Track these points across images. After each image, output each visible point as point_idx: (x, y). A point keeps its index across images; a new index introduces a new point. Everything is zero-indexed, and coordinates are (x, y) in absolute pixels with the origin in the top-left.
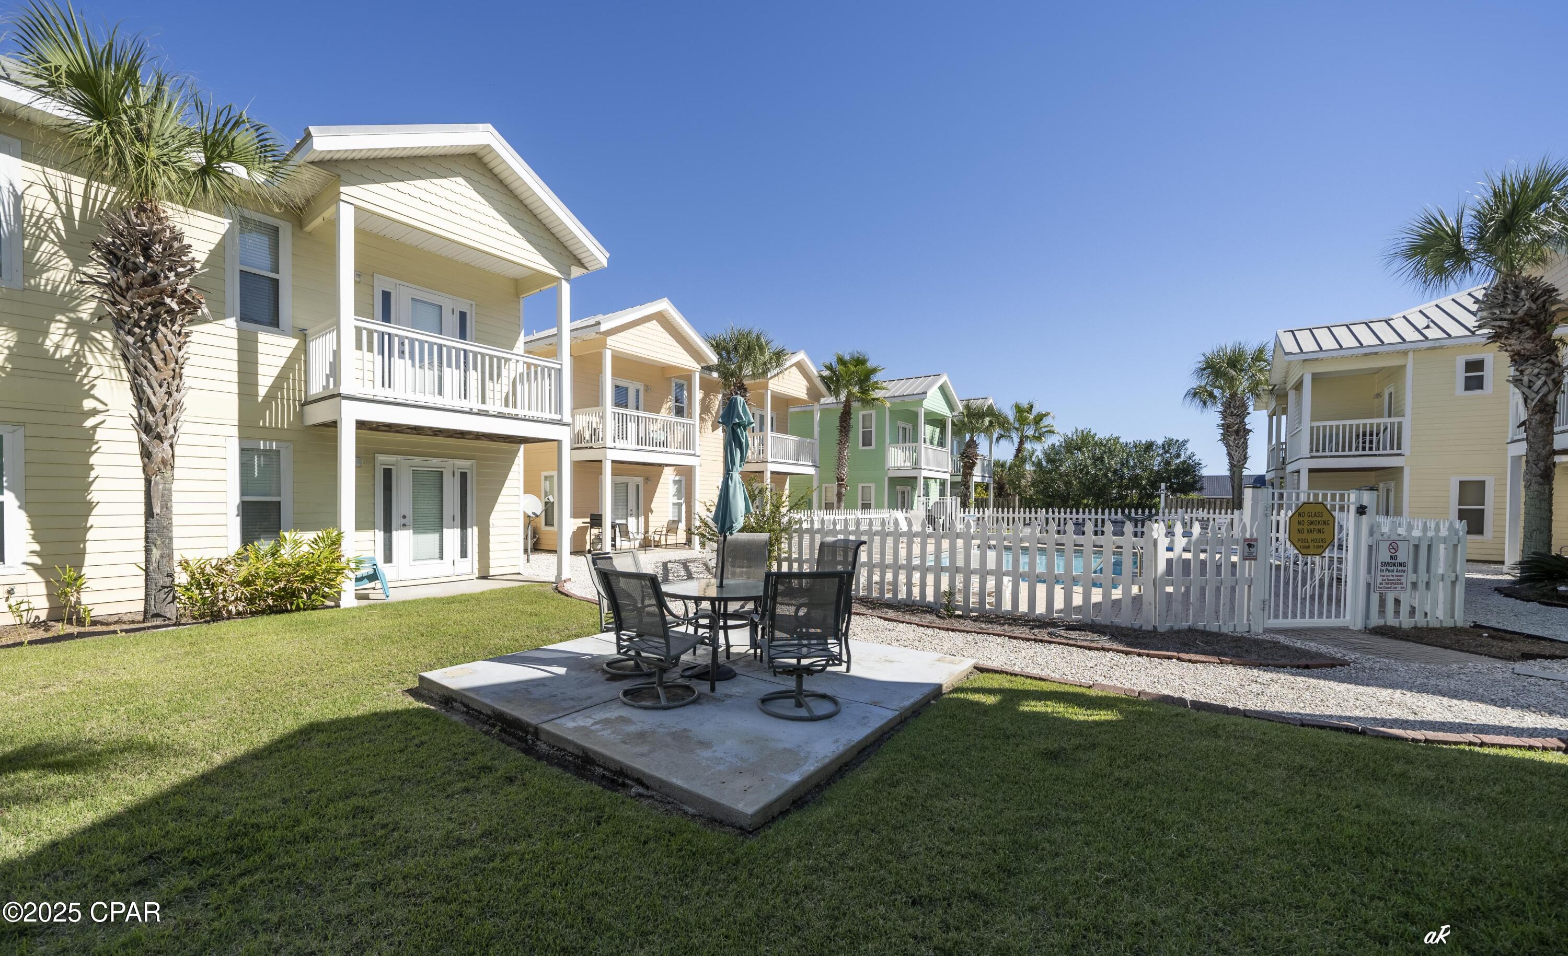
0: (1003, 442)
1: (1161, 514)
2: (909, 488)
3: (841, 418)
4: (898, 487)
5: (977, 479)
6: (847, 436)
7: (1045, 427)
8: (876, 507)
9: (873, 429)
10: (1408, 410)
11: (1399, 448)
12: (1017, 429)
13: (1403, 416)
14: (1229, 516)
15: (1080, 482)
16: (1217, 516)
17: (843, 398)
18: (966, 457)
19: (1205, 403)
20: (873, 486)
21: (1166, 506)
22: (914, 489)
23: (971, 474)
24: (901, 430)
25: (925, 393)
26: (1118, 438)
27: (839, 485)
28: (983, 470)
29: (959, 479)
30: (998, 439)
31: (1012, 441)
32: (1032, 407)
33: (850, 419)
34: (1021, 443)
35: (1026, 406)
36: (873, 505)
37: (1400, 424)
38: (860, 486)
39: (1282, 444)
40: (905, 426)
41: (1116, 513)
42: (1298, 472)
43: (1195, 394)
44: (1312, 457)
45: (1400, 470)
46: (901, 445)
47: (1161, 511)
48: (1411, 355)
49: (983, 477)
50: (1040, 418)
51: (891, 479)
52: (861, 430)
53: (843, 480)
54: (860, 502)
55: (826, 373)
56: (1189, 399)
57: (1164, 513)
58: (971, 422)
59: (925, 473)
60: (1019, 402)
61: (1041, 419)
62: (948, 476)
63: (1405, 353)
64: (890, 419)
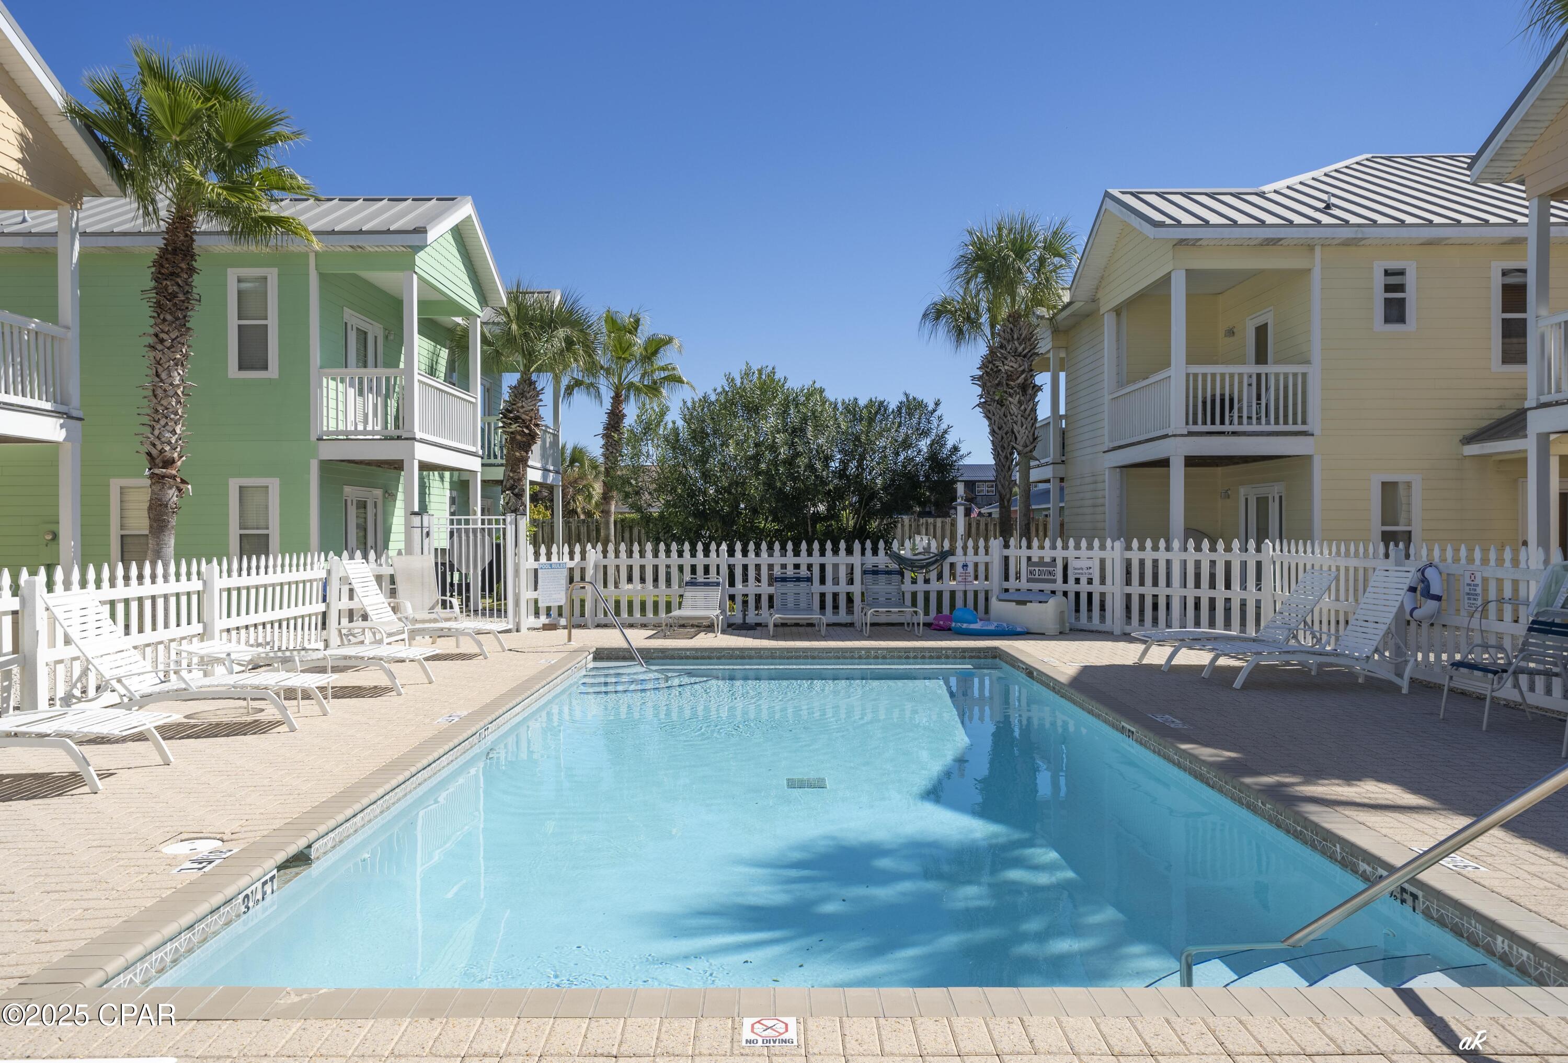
0: (579, 396)
1: (959, 551)
2: (378, 492)
3: (159, 264)
4: (347, 489)
5: (534, 475)
6: (182, 325)
7: (663, 369)
8: (285, 549)
9: (272, 322)
10: (1316, 356)
11: (1304, 422)
12: (608, 371)
13: (1308, 362)
14: (1097, 553)
15: (769, 484)
16: (1071, 553)
17: (164, 202)
18: (516, 419)
19: (960, 333)
20: (274, 484)
21: (968, 534)
22: (390, 495)
23: (524, 461)
24: (352, 337)
25: (421, 231)
26: (822, 391)
27: (158, 479)
28: (544, 457)
29: (498, 473)
30: (569, 390)
31: (598, 395)
32: (637, 321)
33: (192, 270)
34: (617, 400)
35: (627, 321)
36: (274, 542)
37: (1304, 375)
38: (234, 484)
39: (1061, 417)
40: (364, 326)
41: (875, 552)
42: (1164, 463)
43: (938, 312)
44: (1191, 434)
45: (1305, 461)
46: (354, 371)
47: (959, 544)
48: (1318, 249)
49: (545, 470)
50: (656, 346)
51: (327, 467)
52: (233, 322)
53: (169, 463)
54: (234, 532)
55: (97, 107)
56: (928, 325)
57: (965, 548)
58: (526, 335)
59: (423, 453)
60: (613, 309)
61: (655, 352)
62: (474, 464)
63: (1310, 247)
64: (322, 298)
